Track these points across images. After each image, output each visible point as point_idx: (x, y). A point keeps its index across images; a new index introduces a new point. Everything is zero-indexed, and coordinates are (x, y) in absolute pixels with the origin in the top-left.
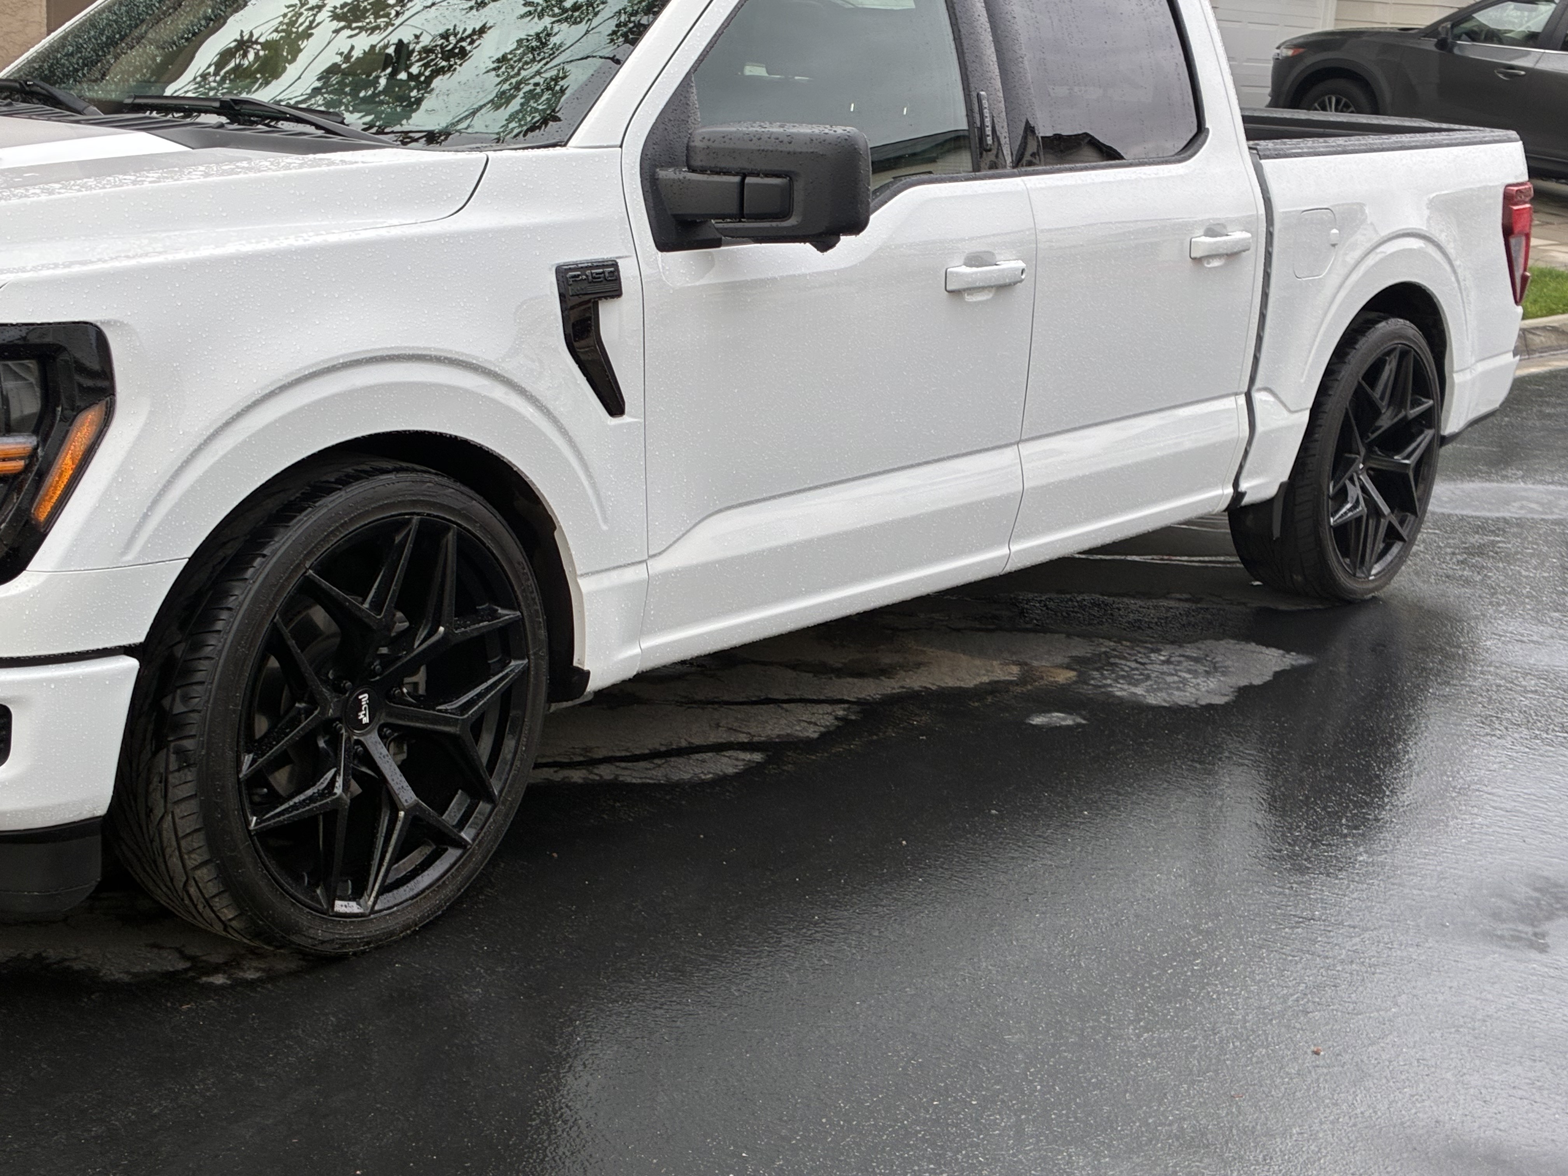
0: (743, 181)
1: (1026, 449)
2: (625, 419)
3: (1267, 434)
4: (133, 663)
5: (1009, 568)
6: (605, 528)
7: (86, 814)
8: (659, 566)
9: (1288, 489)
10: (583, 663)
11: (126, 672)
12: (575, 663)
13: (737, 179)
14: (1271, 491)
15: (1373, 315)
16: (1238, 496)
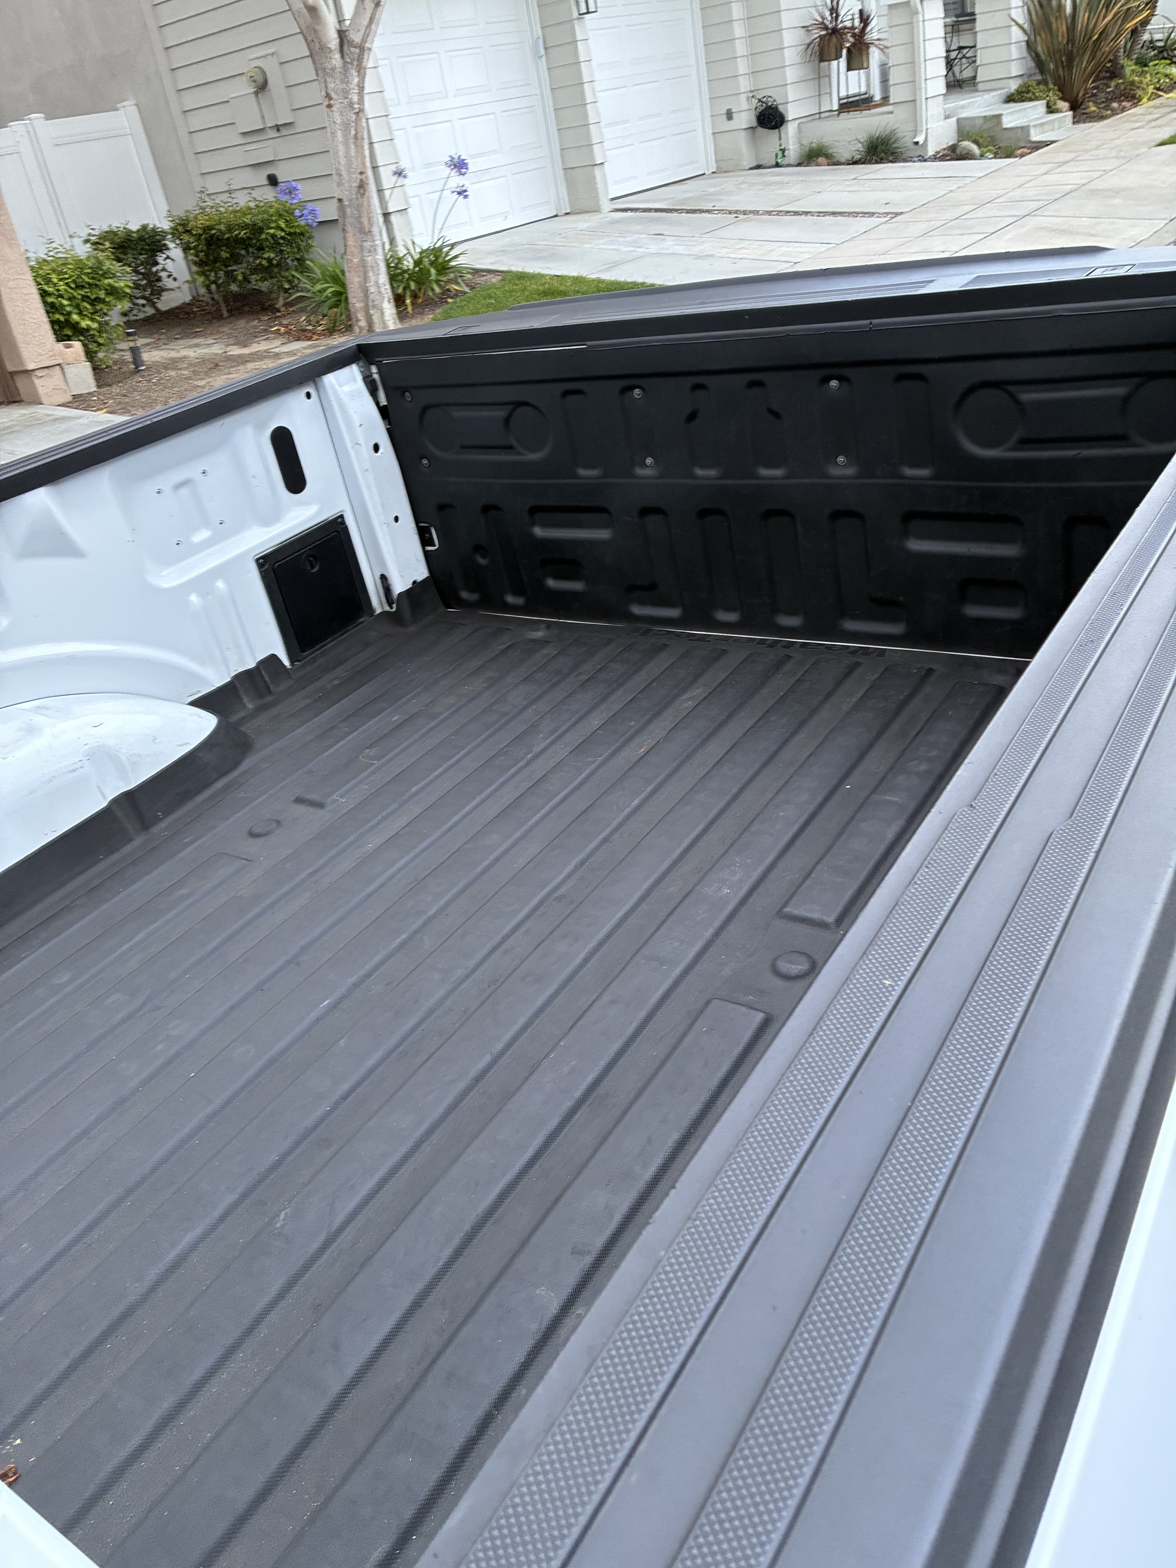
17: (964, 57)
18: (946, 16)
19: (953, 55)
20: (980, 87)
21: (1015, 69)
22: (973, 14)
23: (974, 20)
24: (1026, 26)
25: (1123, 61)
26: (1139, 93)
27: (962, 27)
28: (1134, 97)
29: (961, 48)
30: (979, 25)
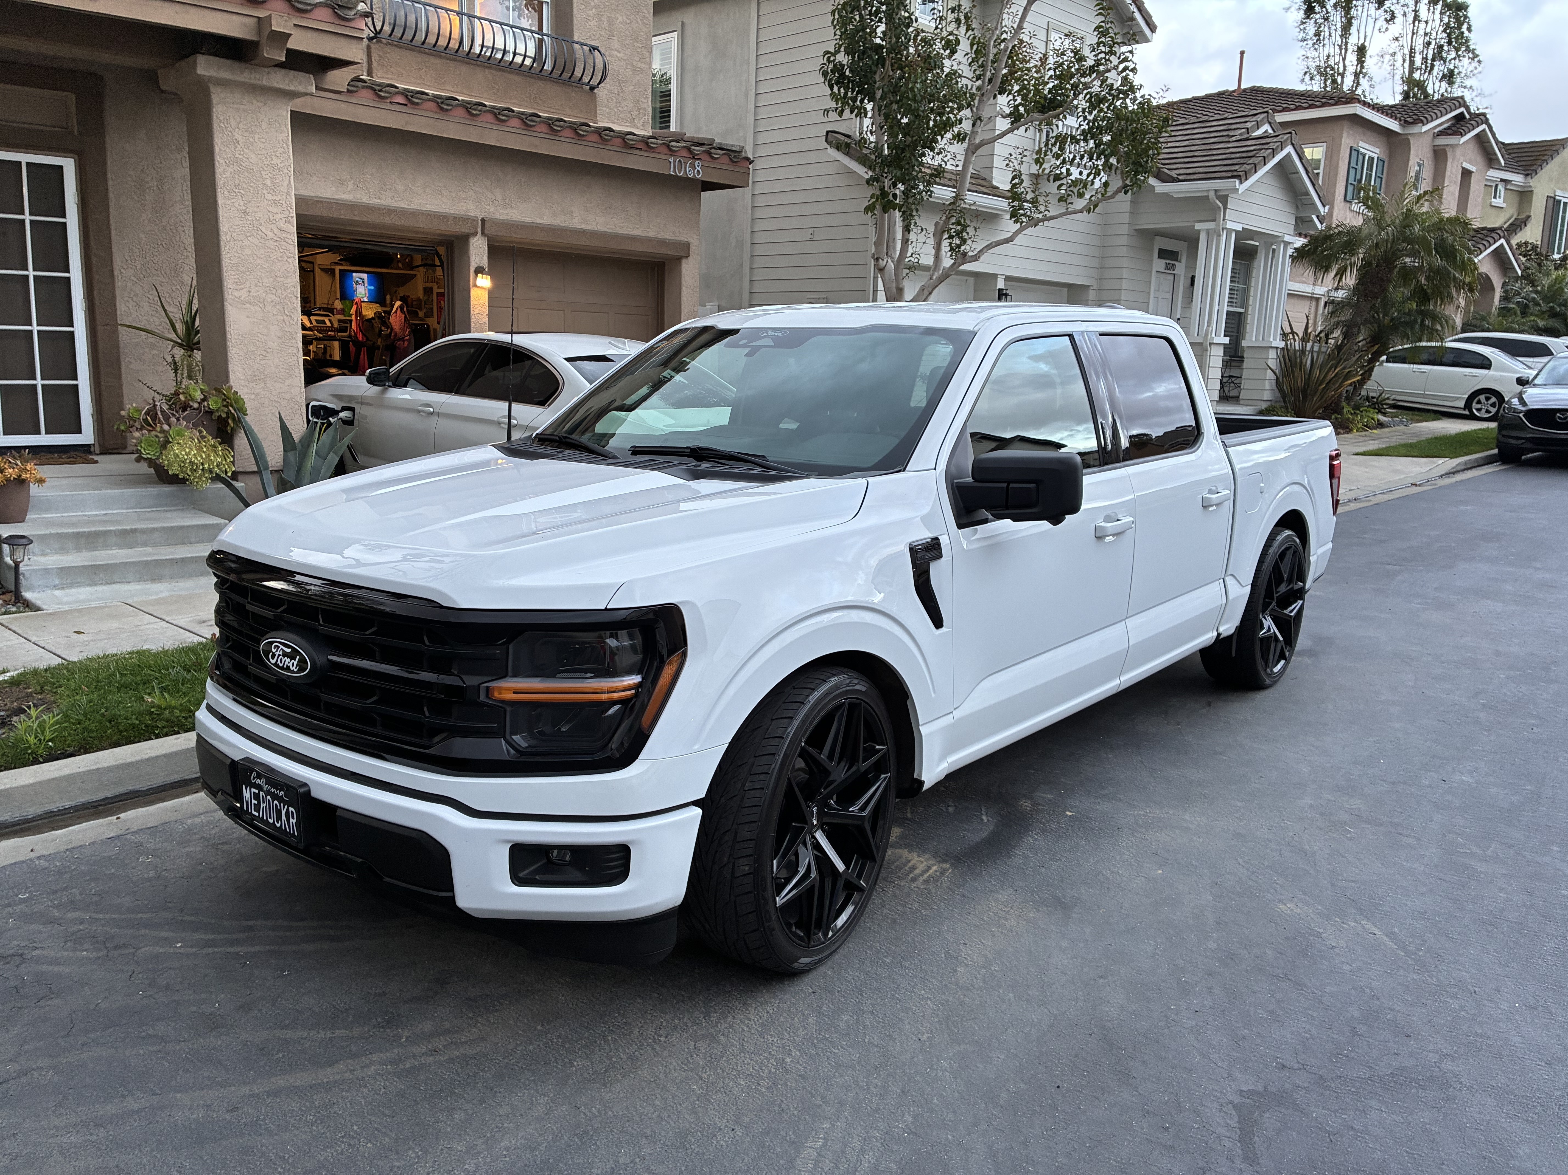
0: (1008, 485)
1: (1131, 622)
2: (943, 630)
3: (1234, 599)
4: (698, 812)
5: (1120, 689)
6: (933, 695)
7: (671, 906)
8: (958, 714)
9: (1239, 629)
10: (920, 775)
11: (693, 818)
12: (915, 776)
13: (1005, 485)
14: (1232, 631)
15: (1280, 528)
16: (1219, 635)
17: (1233, 382)
18: (1225, 355)
19: (1225, 380)
20: (1241, 402)
21: (1267, 396)
22: (1243, 357)
23: (1243, 361)
24: (1277, 372)
25: (1344, 404)
26: (1351, 426)
27: (1233, 364)
28: (1348, 427)
29: (1230, 377)
30: (1245, 365)
